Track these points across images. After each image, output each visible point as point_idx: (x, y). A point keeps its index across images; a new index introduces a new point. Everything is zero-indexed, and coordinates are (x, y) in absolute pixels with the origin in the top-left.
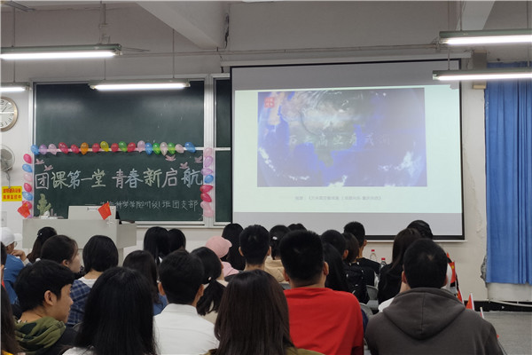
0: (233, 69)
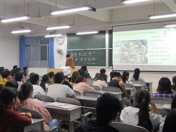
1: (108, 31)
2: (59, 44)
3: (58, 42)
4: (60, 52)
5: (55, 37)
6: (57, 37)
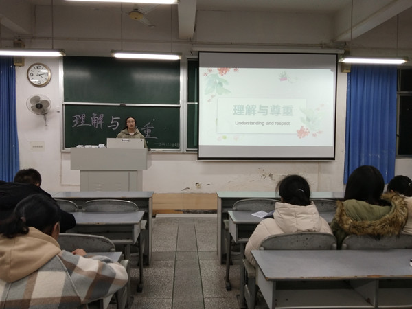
0: (200, 53)
1: (186, 62)
2: (36, 84)
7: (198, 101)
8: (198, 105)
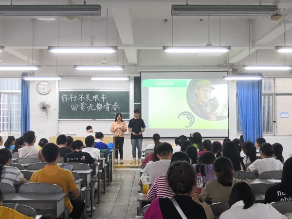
1: (133, 78)
2: (42, 93)
3: (38, 89)
4: (44, 108)
5: (34, 81)
6: (37, 81)
7: (141, 102)
8: (141, 104)
